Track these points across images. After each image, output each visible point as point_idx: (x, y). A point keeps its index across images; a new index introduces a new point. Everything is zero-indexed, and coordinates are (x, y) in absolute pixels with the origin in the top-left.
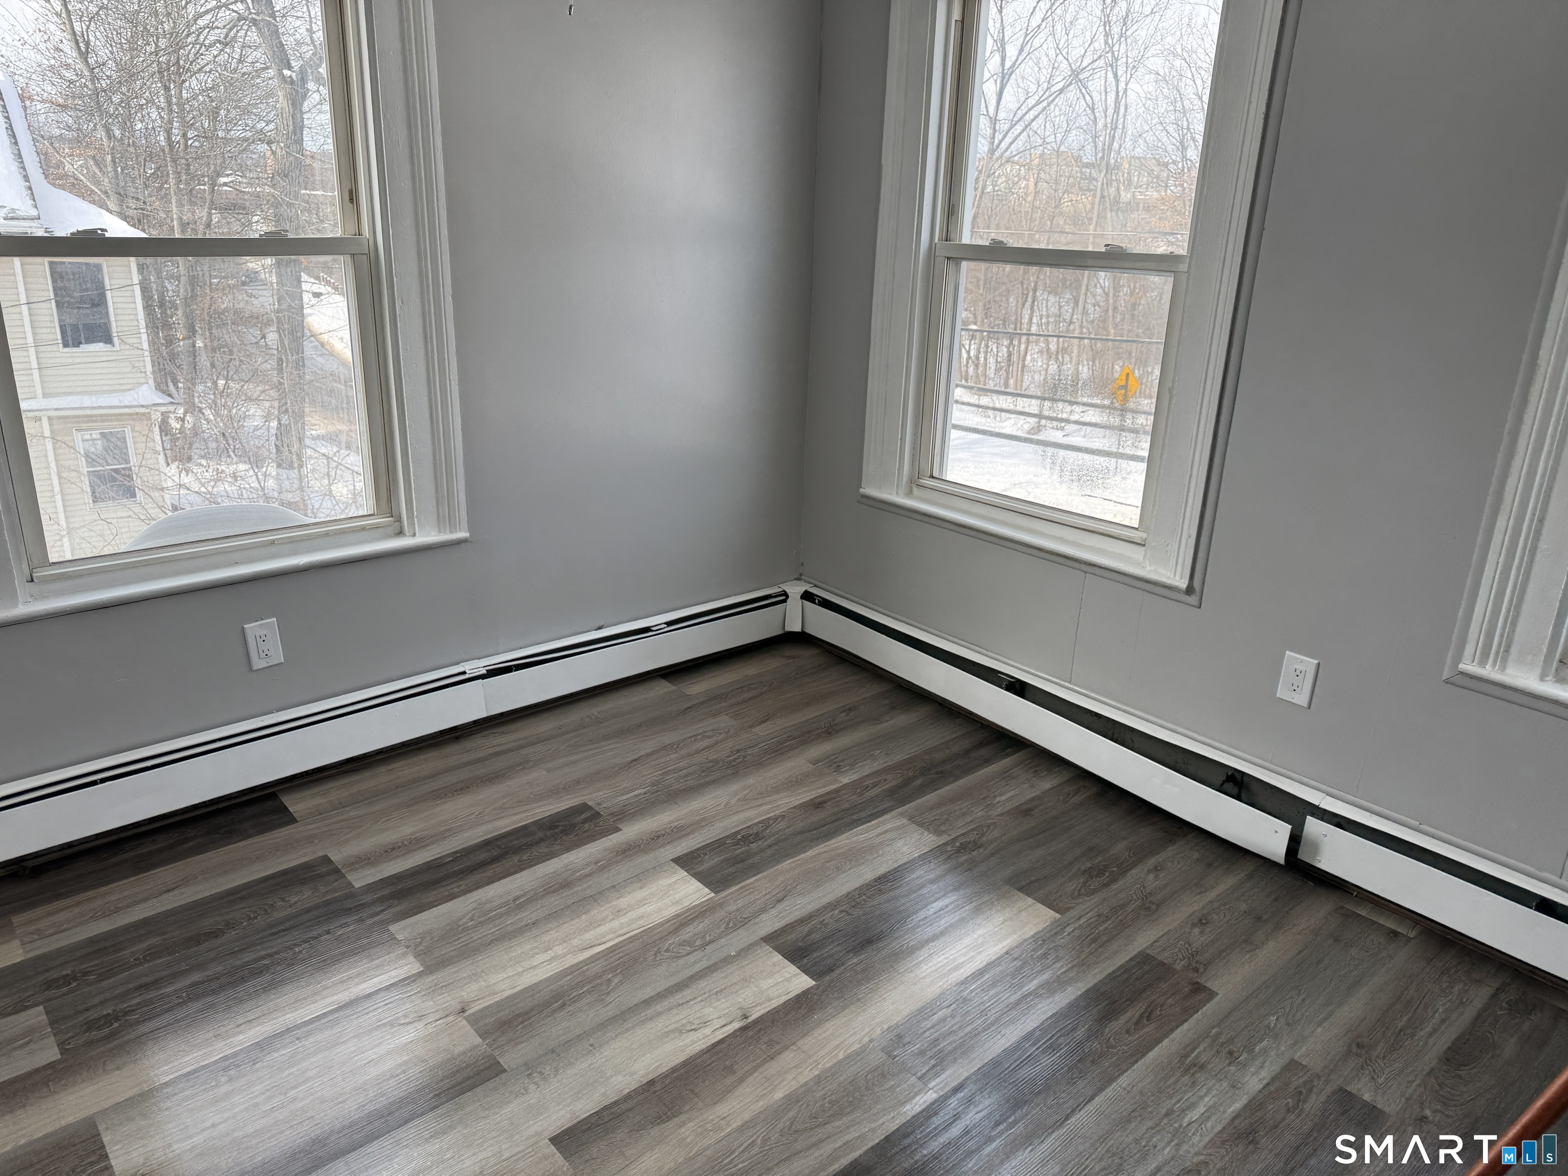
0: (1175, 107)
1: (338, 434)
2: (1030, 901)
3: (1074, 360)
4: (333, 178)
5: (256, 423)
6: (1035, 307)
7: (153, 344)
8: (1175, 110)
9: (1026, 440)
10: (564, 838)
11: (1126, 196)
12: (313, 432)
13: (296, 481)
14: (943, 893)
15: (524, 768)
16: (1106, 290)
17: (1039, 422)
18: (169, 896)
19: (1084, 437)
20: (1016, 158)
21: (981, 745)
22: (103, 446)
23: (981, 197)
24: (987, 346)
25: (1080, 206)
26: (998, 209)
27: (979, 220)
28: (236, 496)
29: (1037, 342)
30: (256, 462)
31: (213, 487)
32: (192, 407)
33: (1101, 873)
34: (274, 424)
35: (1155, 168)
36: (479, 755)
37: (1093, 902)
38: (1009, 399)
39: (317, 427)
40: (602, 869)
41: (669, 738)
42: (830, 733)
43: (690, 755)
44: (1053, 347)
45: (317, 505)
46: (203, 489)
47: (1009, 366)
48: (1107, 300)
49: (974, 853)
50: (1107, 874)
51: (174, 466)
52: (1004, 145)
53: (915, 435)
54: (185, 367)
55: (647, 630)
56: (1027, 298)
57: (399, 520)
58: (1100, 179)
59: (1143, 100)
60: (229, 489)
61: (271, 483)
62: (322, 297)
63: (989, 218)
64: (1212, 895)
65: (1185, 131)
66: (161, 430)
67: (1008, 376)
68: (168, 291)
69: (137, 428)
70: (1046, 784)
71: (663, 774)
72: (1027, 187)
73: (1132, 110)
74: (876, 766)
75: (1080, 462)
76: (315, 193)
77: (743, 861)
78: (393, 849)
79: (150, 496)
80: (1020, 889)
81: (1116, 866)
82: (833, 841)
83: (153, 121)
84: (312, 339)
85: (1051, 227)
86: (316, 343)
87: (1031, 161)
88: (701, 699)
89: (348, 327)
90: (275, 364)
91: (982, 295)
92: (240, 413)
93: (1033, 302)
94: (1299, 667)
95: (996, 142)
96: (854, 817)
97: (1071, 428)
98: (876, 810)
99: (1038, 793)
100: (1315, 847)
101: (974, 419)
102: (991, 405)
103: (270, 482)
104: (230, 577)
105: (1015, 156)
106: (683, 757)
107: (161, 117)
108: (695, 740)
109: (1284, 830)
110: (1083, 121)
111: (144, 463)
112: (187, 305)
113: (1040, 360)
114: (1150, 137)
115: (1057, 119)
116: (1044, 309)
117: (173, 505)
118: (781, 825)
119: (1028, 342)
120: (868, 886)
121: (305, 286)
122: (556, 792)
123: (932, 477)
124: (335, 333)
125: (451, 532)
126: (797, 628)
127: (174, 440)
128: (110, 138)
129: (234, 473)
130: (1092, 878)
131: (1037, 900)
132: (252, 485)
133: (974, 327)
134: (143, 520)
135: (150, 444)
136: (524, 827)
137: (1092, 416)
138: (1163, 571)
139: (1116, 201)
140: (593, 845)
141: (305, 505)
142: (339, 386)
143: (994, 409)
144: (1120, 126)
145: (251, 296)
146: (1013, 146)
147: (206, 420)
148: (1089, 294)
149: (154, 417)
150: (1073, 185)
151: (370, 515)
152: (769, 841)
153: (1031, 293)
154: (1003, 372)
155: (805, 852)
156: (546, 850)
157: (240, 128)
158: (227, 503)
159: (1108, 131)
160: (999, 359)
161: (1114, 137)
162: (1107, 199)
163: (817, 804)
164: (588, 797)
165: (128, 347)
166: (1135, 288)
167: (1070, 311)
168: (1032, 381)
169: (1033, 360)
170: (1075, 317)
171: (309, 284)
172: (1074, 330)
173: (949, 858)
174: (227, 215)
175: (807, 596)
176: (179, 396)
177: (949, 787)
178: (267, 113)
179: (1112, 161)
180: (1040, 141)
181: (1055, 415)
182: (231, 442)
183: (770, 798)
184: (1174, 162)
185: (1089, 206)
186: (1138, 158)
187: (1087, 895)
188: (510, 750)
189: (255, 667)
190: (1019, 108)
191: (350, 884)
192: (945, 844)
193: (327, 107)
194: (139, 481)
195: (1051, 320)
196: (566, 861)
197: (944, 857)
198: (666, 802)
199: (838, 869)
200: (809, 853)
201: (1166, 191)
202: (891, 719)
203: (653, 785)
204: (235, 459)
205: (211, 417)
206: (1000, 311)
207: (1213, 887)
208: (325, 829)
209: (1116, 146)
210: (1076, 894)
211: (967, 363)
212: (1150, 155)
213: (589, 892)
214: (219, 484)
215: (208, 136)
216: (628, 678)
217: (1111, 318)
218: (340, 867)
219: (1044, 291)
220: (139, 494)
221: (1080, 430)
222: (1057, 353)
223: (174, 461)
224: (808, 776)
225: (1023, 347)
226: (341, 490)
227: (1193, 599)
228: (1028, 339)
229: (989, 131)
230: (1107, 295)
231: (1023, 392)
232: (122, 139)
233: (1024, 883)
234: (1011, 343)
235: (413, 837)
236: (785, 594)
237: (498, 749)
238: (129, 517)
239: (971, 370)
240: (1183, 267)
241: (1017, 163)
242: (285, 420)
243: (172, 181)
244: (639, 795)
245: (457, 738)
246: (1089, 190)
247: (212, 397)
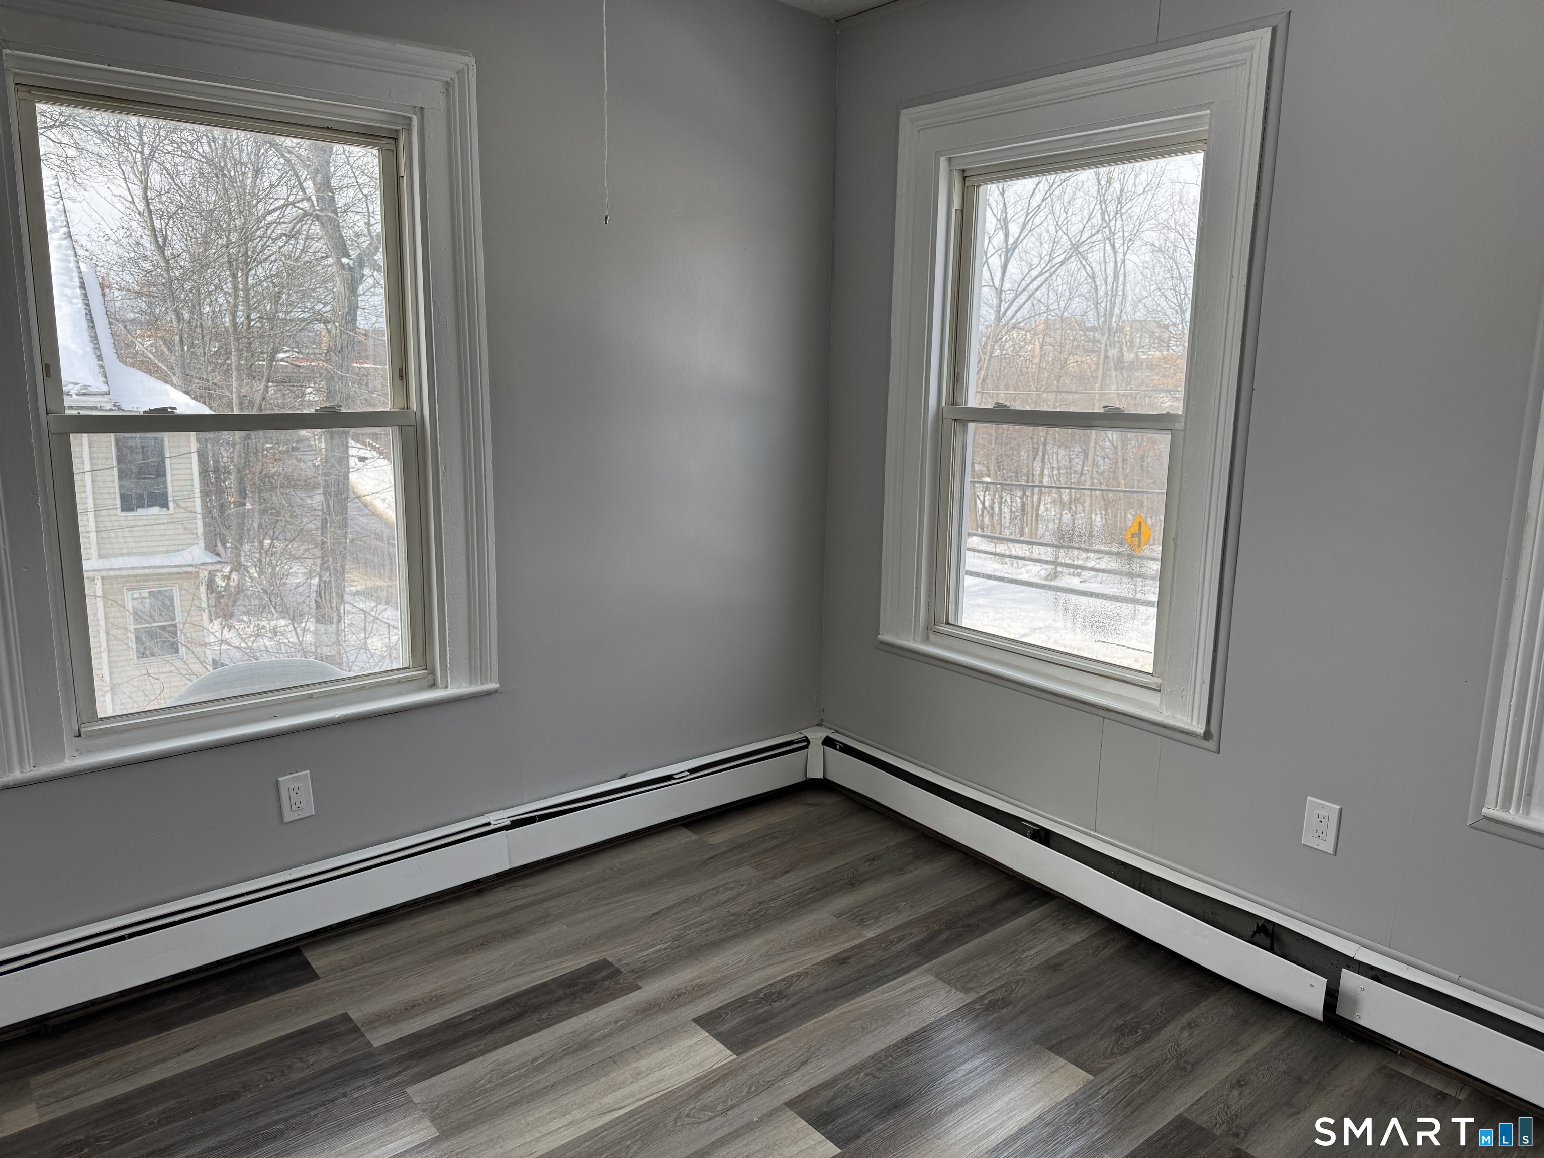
0: (1172, 274)
1: (377, 588)
2: (1062, 1061)
3: (1087, 508)
4: (385, 352)
5: (298, 581)
6: (1046, 460)
7: (207, 510)
8: (1172, 278)
9: (1042, 586)
10: (585, 996)
11: (1129, 356)
12: (353, 588)
13: (334, 636)
14: (972, 1054)
15: (545, 923)
16: (1115, 443)
17: (1055, 569)
18: (188, 1056)
19: (1101, 583)
20: (1022, 324)
21: (1007, 896)
22: (150, 603)
23: (989, 361)
24: (1001, 497)
25: (1086, 366)
26: (1006, 371)
27: (988, 382)
28: (275, 651)
29: (1050, 493)
30: (295, 617)
31: (253, 643)
32: (238, 567)
33: (1133, 1031)
34: (315, 581)
35: (1156, 330)
36: (501, 908)
37: (1126, 1061)
38: (1025, 547)
39: (356, 583)
40: (622, 1029)
41: (691, 890)
42: (853, 884)
43: (711, 908)
44: (1065, 497)
45: (352, 659)
46: (243, 645)
47: (1023, 515)
48: (1116, 453)
49: (1004, 1011)
50: (1140, 1032)
51: (217, 623)
52: (1009, 313)
53: (929, 584)
54: (234, 528)
55: (670, 777)
56: (1037, 452)
57: (433, 672)
58: (1104, 342)
59: (1141, 269)
60: (268, 644)
61: (309, 638)
62: (367, 462)
63: (998, 379)
64: (1250, 1053)
65: (1183, 296)
66: (207, 589)
67: (1022, 525)
68: (223, 457)
69: (185, 587)
70: (1076, 936)
71: (684, 928)
72: (1033, 350)
73: (1130, 278)
74: (901, 919)
75: (1092, 609)
76: (366, 366)
77: (766, 1021)
78: (413, 1007)
79: (193, 652)
80: (1051, 1049)
81: (1149, 1024)
82: (858, 999)
83: (221, 305)
84: (357, 500)
85: (1058, 387)
86: (360, 504)
87: (1036, 326)
88: (723, 849)
89: (393, 488)
90: (319, 524)
91: (994, 449)
92: (284, 571)
93: (1044, 455)
94: (1323, 813)
95: (1003, 310)
96: (880, 973)
97: (1086, 574)
98: (902, 966)
99: (1067, 946)
100: (1354, 1002)
101: (992, 566)
102: (1008, 553)
103: (308, 636)
104: (267, 731)
105: (1020, 322)
106: (704, 911)
107: (228, 302)
108: (717, 892)
109: (1321, 982)
110: (1084, 289)
111: (189, 619)
112: (239, 472)
113: (1053, 509)
114: (1149, 302)
115: (1060, 288)
116: (1055, 462)
117: (214, 661)
118: (805, 983)
119: (1041, 493)
120: (896, 1047)
121: (352, 452)
122: (576, 948)
123: (948, 623)
124: (378, 495)
125: (482, 683)
126: (819, 775)
127: (219, 596)
128: (179, 321)
129: (274, 629)
130: (1124, 1036)
131: (1068, 1059)
132: (291, 640)
133: (988, 480)
134: (184, 675)
135: (196, 602)
136: (544, 985)
137: (1105, 563)
138: (1179, 716)
139: (1120, 360)
140: (613, 1003)
141: (341, 659)
142: (383, 545)
143: (1010, 557)
144: (1120, 293)
145: (299, 460)
146: (1018, 314)
147: (251, 578)
148: (1098, 448)
149: (201, 575)
150: (1077, 347)
151: (405, 668)
152: (792, 1000)
153: (1041, 447)
154: (1018, 521)
155: (829, 1011)
156: (566, 1009)
157: (300, 309)
158: (265, 659)
159: (1109, 298)
160: (1013, 509)
161: (1115, 303)
162: (1111, 360)
163: (841, 960)
164: (608, 953)
165: (182, 510)
166: (1142, 442)
167: (1080, 463)
168: (1046, 530)
169: (1047, 509)
170: (1086, 469)
171: (355, 449)
172: (1085, 481)
173: (977, 1016)
174: (282, 387)
175: (829, 742)
176: (227, 555)
177: (976, 942)
178: (325, 297)
179: (1114, 325)
180: (1044, 308)
181: (1070, 562)
182: (273, 598)
183: (792, 954)
184: (1174, 324)
185: (1094, 367)
186: (1140, 321)
187: (1120, 1054)
188: (532, 904)
189: (287, 820)
190: (1023, 279)
191: (368, 1044)
192: (974, 1002)
193: (381, 291)
194: (183, 637)
195: (1062, 471)
196: (585, 1021)
197: (973, 1015)
198: (687, 958)
199: (863, 1029)
200: (834, 1013)
201: (1168, 351)
202: (915, 869)
203: (674, 940)
204: (276, 615)
205: (256, 575)
206: (1013, 464)
207: (1250, 1046)
208: (346, 986)
209: (1117, 311)
210: (1109, 1053)
211: (983, 512)
212: (1150, 319)
213: (608, 1054)
214: (259, 639)
215: (272, 318)
216: (650, 827)
217: (1120, 470)
218: (359, 1026)
219: (1054, 445)
220: (182, 650)
221: (1096, 577)
222: (1070, 502)
223: (217, 617)
224: (831, 930)
225: (1036, 497)
226: (376, 643)
227: (1211, 745)
228: (1041, 490)
229: (995, 301)
230: (1116, 448)
231: (1037, 541)
232: (190, 322)
233: (1054, 1042)
234: (1024, 494)
235: (433, 994)
236: (807, 740)
237: (520, 903)
238: (171, 672)
239: (986, 520)
240: (1180, 426)
241: (1022, 329)
242: (326, 577)
243: (234, 358)
244: (660, 951)
245: (480, 892)
246: (1093, 351)
247: (257, 555)
